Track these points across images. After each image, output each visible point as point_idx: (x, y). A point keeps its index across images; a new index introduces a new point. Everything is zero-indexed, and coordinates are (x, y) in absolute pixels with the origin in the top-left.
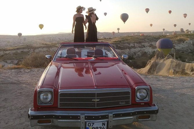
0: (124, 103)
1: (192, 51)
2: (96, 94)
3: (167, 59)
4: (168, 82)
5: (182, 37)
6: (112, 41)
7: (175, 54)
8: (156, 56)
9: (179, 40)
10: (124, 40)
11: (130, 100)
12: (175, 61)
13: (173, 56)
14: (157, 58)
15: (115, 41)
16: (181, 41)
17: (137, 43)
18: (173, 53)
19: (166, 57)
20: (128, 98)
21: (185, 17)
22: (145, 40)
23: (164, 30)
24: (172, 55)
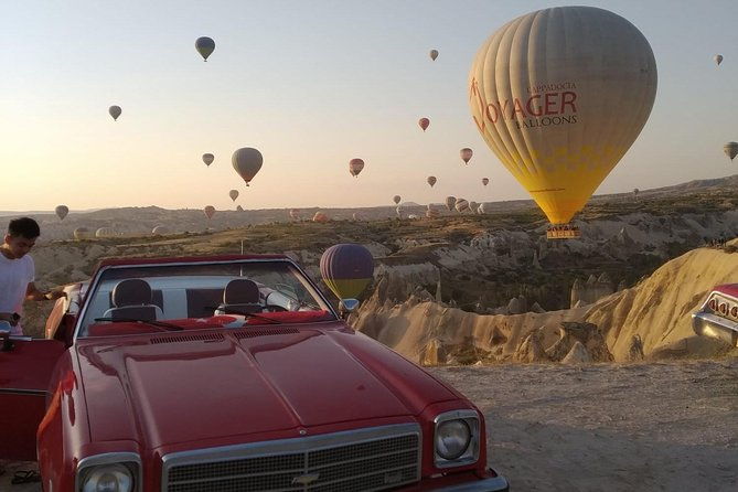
0: (399, 477)
1: (494, 273)
2: (307, 455)
3: (414, 303)
4: (475, 388)
5: (463, 226)
6: (213, 242)
7: (439, 286)
8: (375, 296)
9: (453, 234)
10: (262, 240)
11: (419, 464)
12: (439, 308)
13: (434, 294)
14: (381, 302)
15: (228, 244)
16: (460, 238)
17: (309, 249)
18: (432, 282)
19: (412, 297)
20: (412, 457)
21: (466, 160)
22: (338, 238)
23: (397, 199)
24: (432, 289)
